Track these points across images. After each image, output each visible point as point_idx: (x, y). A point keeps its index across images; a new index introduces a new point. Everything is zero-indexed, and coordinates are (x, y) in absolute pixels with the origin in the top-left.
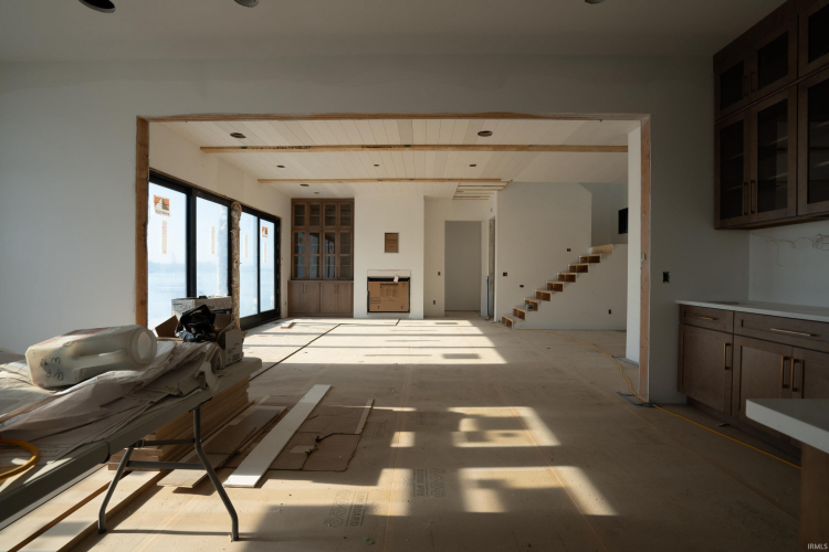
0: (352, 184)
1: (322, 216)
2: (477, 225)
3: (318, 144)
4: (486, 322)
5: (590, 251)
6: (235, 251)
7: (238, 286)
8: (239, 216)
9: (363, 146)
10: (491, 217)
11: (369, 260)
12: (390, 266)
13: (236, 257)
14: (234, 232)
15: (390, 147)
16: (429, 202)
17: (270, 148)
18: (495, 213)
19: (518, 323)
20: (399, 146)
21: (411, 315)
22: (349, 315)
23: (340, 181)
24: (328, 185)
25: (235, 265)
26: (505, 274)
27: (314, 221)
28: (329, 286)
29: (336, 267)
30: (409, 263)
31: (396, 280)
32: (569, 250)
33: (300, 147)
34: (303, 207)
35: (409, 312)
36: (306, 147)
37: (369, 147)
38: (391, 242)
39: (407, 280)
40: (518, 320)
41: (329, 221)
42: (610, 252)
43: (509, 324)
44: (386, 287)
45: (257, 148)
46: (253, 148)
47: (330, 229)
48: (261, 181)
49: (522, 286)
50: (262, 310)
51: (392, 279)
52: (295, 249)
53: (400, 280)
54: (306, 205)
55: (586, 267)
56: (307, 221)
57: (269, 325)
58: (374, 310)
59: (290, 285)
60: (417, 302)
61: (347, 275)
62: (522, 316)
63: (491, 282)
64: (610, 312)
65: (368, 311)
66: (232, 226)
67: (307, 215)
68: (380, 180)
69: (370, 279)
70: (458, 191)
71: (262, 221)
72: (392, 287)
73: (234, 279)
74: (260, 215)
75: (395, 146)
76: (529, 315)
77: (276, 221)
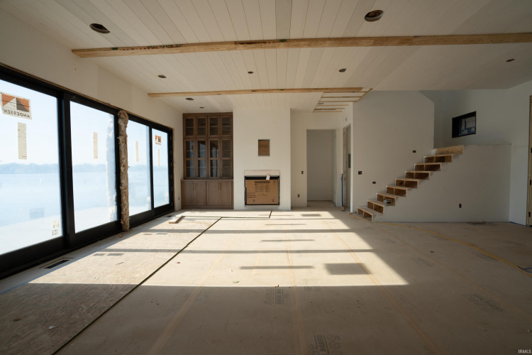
0: (230, 97)
1: (207, 128)
2: (332, 133)
3: (190, 41)
4: (343, 213)
5: (433, 152)
6: (122, 156)
7: (126, 188)
8: (126, 123)
9: (236, 43)
10: (346, 124)
11: (245, 162)
12: (263, 167)
13: (124, 161)
14: (121, 138)
15: (264, 42)
16: (294, 113)
17: (140, 48)
18: (351, 121)
19: (376, 216)
20: (274, 41)
21: (280, 207)
22: (230, 207)
23: (219, 93)
24: (209, 98)
25: (122, 169)
26: (360, 173)
27: (201, 132)
28: (214, 184)
29: (219, 169)
30: (278, 164)
31: (268, 178)
32: (414, 152)
33: (171, 46)
34: (192, 120)
35: (279, 204)
36: (178, 46)
37: (242, 43)
38: (264, 148)
39: (277, 178)
40: (377, 213)
41: (213, 131)
42: (460, 152)
43: (368, 216)
44: (260, 184)
45: (127, 49)
46: (124, 49)
47: (214, 138)
48: (151, 95)
49: (374, 183)
50: (156, 205)
51: (265, 178)
52: (187, 154)
53: (272, 178)
54: (194, 118)
55: (439, 165)
56: (195, 132)
57: (162, 218)
58: (250, 203)
59: (182, 183)
60: (285, 197)
61: (228, 175)
62: (379, 209)
63: (346, 179)
64: (460, 206)
65: (246, 204)
66: (119, 132)
67: (195, 127)
68: (254, 91)
69: (247, 178)
70: (320, 103)
71: (154, 130)
72: (265, 184)
73: (123, 181)
74: (152, 125)
75: (269, 42)
76: (387, 209)
77: (169, 131)
